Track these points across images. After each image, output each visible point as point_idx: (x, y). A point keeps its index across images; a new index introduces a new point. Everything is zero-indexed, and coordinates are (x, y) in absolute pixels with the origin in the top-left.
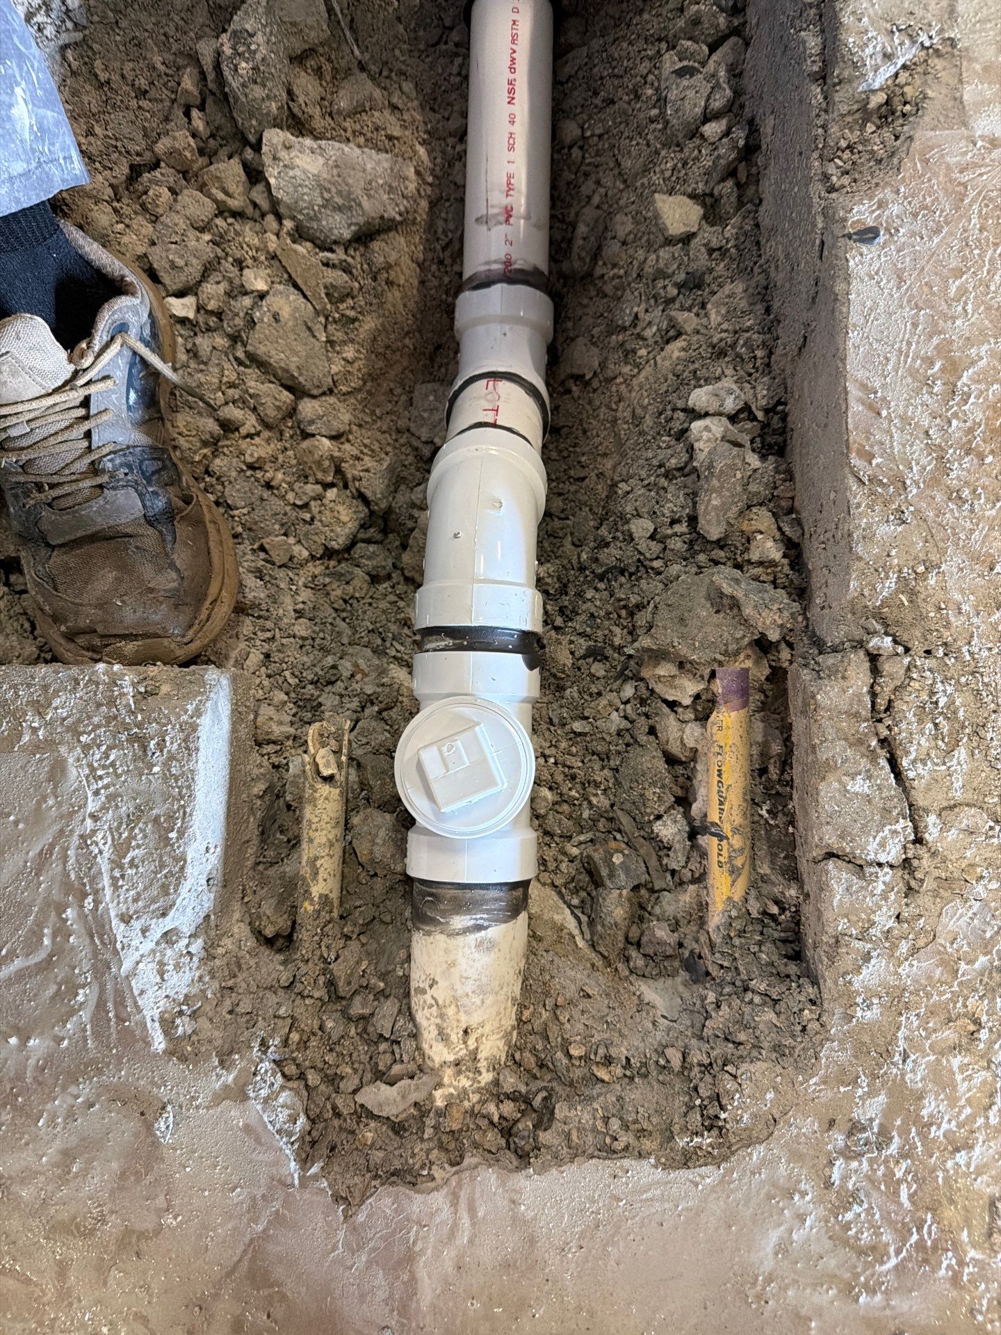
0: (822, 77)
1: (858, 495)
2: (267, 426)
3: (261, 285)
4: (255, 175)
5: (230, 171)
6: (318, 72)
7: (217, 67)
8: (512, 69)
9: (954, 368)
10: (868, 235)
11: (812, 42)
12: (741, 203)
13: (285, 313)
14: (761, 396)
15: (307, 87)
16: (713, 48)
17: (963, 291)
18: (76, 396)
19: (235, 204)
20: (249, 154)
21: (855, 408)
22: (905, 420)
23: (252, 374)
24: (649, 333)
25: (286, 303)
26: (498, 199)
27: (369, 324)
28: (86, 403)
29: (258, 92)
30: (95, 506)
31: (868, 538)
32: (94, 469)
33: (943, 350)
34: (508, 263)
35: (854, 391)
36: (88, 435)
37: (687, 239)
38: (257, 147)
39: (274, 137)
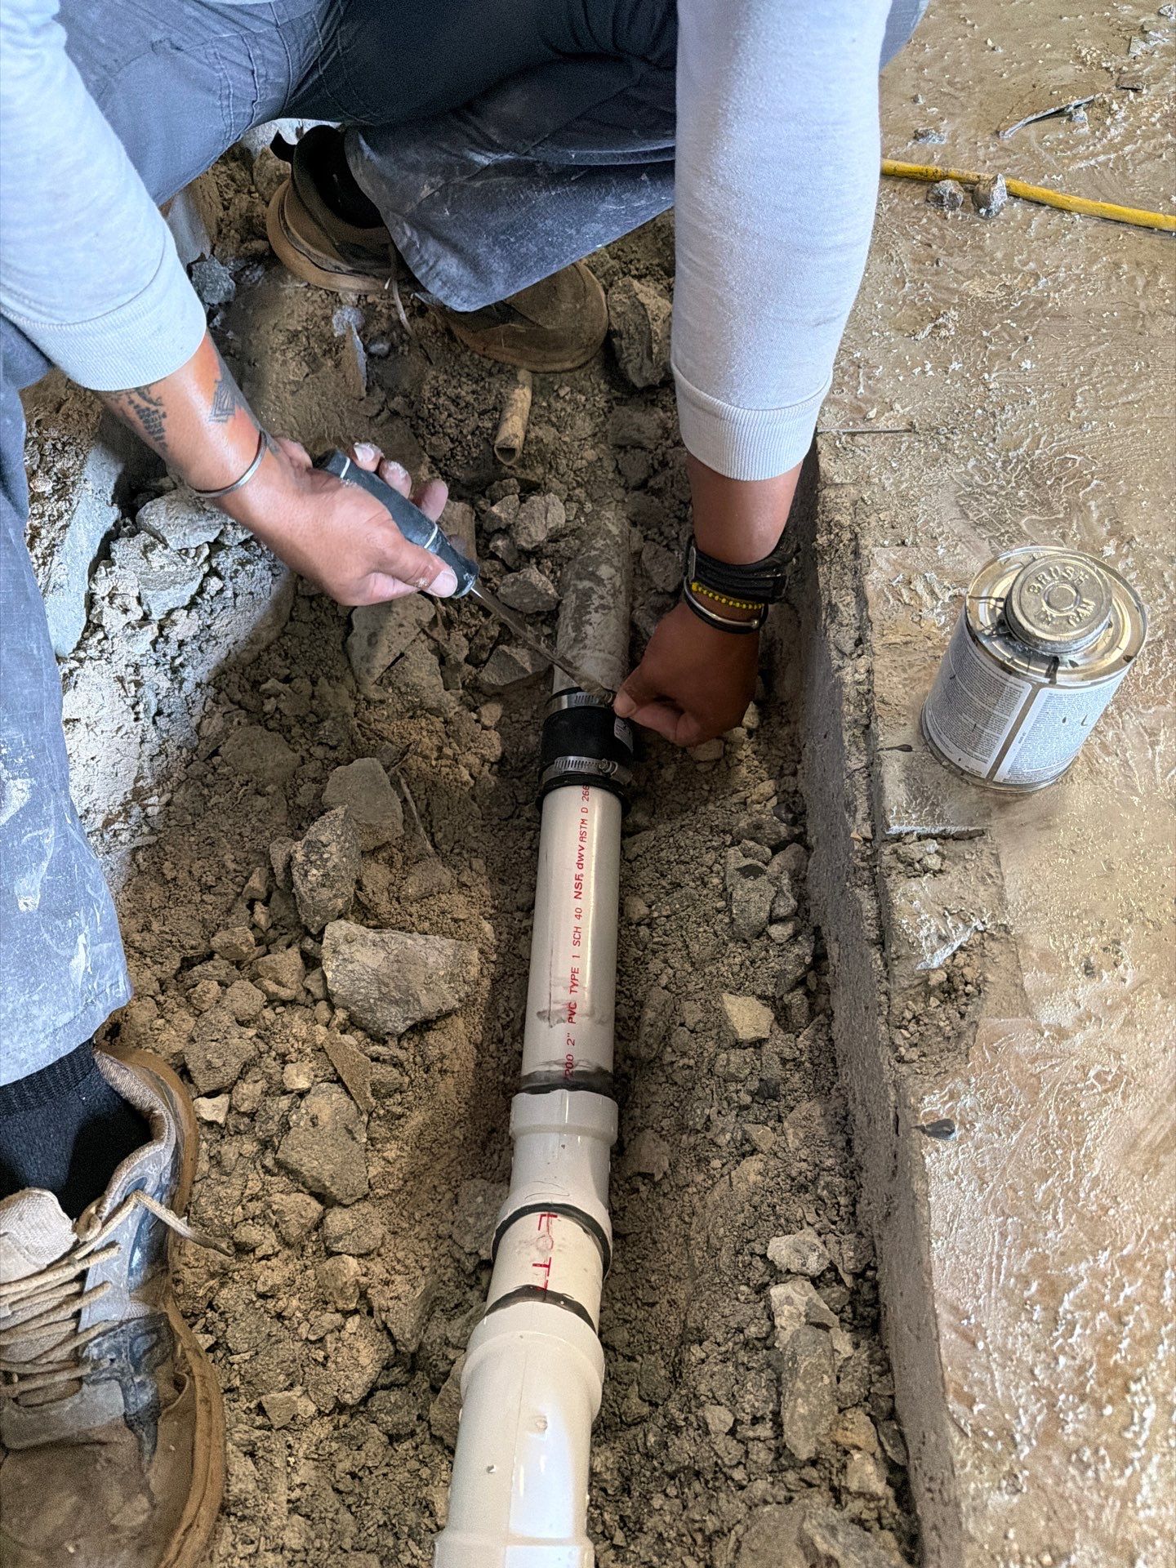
0: (881, 943)
1: (961, 1451)
2: (288, 1245)
3: (302, 1083)
4: (311, 962)
5: (287, 961)
6: (390, 862)
7: (288, 868)
8: (580, 865)
9: (1053, 1290)
10: (942, 1129)
11: (869, 906)
12: (812, 1013)
13: (325, 1117)
14: (848, 1260)
15: (377, 876)
16: (775, 850)
17: (1050, 1198)
18: (72, 1272)
19: (285, 993)
20: (309, 944)
21: (948, 1336)
22: (1007, 1355)
23: (280, 1182)
24: (723, 1140)
25: (327, 1104)
26: (562, 995)
27: (417, 1118)
28: (82, 1277)
29: (325, 893)
30: (68, 1405)
31: (979, 1510)
32: (77, 1358)
33: (1039, 1265)
34: (569, 1064)
35: (945, 1317)
36: (77, 1315)
37: (758, 1043)
38: (319, 937)
39: (337, 930)
